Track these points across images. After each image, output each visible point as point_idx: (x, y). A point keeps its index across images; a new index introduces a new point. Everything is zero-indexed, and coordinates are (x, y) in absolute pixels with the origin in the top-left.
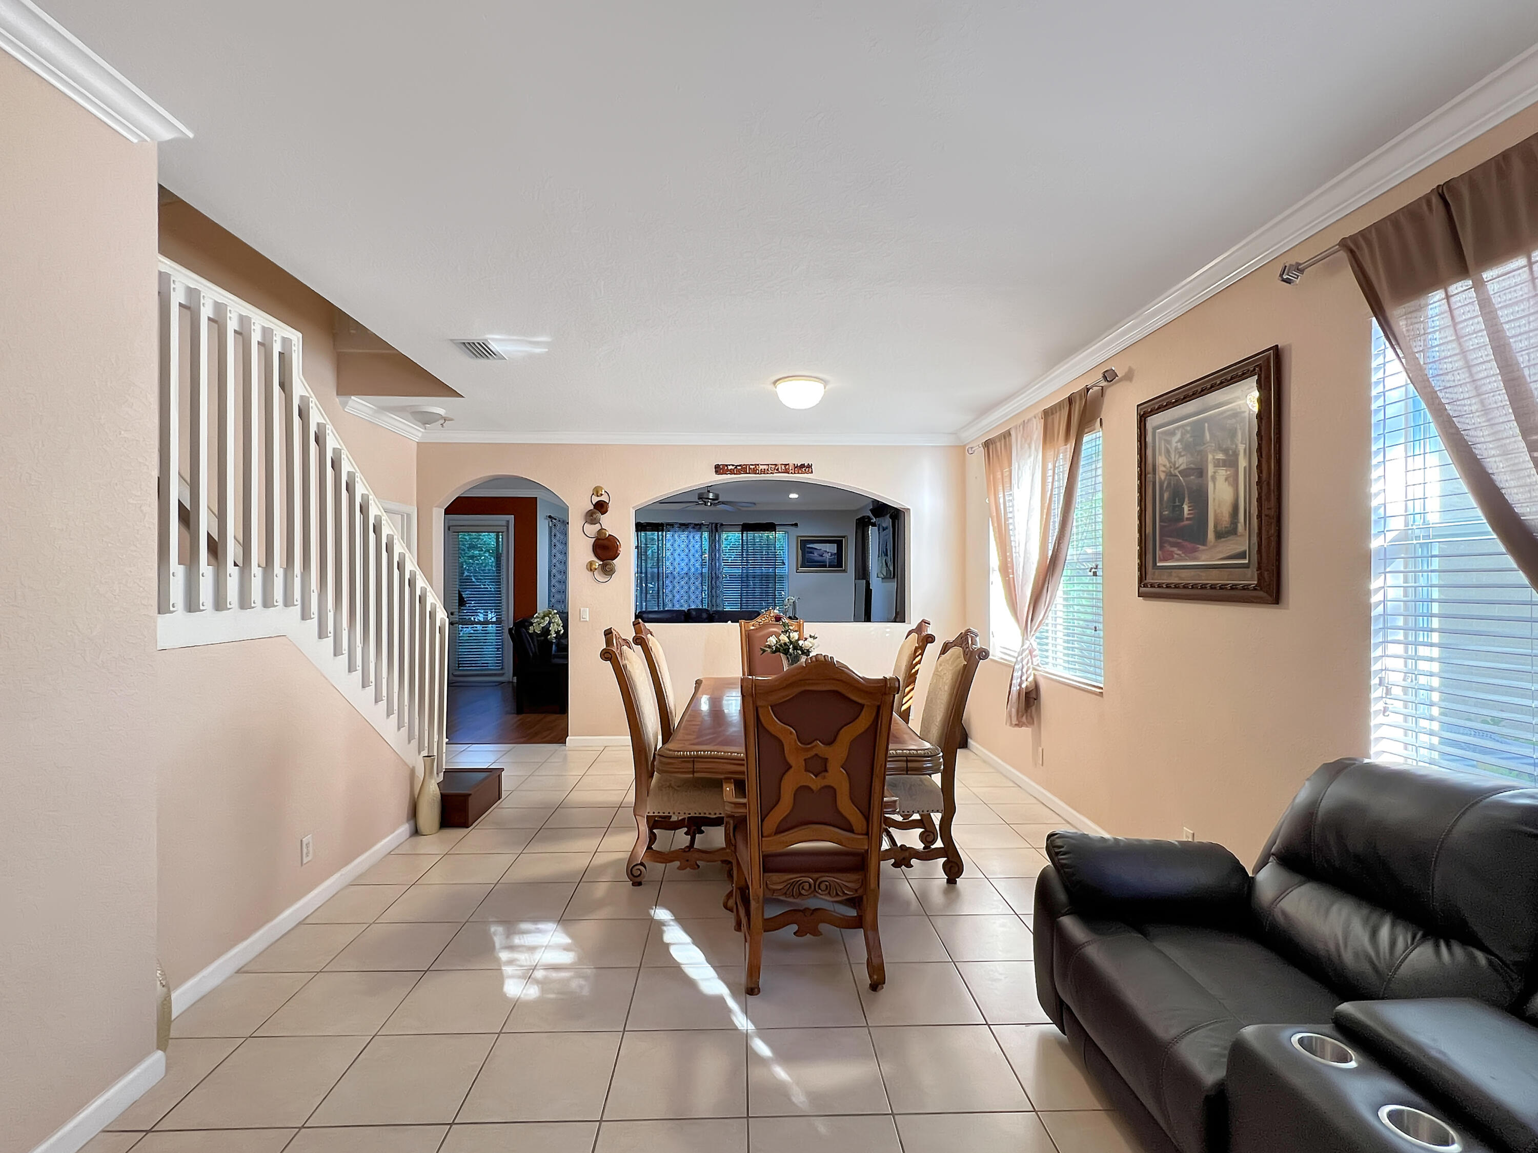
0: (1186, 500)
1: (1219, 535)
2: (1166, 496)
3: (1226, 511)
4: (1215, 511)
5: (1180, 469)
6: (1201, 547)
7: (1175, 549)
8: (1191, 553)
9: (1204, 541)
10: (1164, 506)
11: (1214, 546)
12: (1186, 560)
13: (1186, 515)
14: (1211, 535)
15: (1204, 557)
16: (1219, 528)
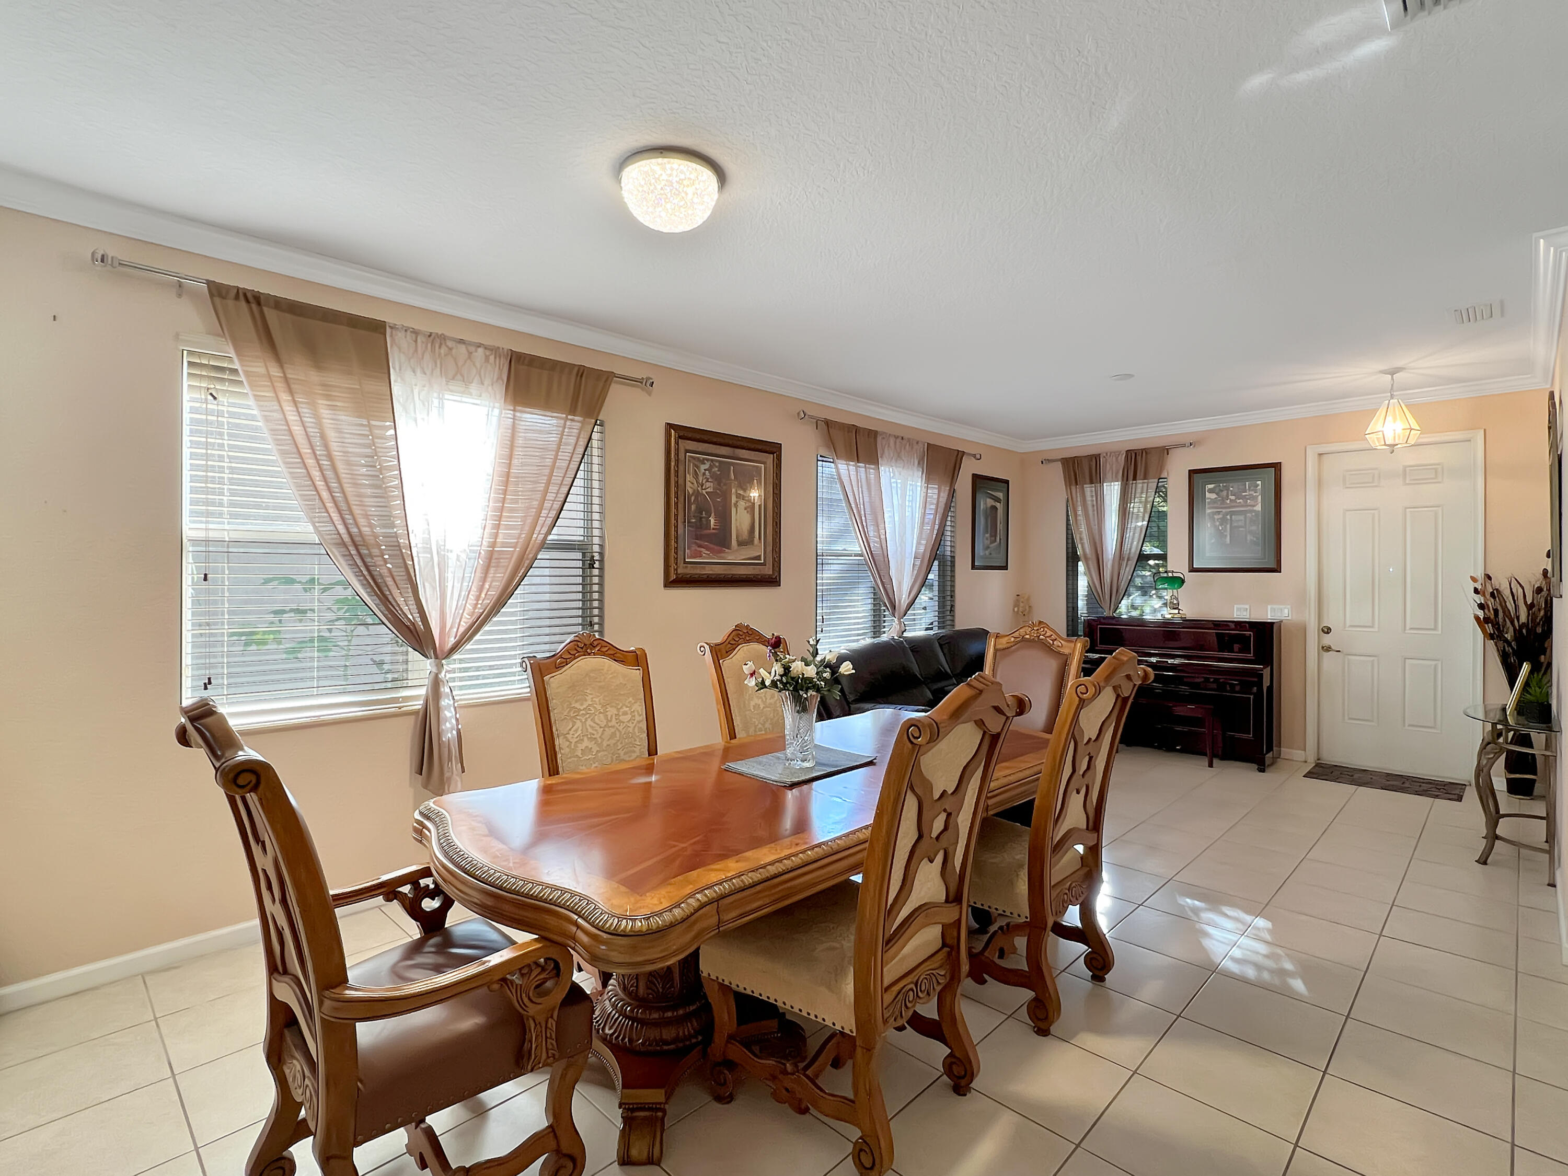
0: (713, 515)
1: (741, 544)
2: (693, 507)
3: (745, 527)
4: (737, 527)
5: (707, 490)
6: (727, 550)
7: (702, 549)
8: (716, 553)
9: (729, 547)
10: (692, 515)
11: (737, 551)
12: (714, 559)
13: (712, 526)
14: (734, 543)
15: (729, 558)
16: (740, 539)
